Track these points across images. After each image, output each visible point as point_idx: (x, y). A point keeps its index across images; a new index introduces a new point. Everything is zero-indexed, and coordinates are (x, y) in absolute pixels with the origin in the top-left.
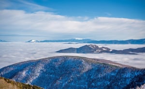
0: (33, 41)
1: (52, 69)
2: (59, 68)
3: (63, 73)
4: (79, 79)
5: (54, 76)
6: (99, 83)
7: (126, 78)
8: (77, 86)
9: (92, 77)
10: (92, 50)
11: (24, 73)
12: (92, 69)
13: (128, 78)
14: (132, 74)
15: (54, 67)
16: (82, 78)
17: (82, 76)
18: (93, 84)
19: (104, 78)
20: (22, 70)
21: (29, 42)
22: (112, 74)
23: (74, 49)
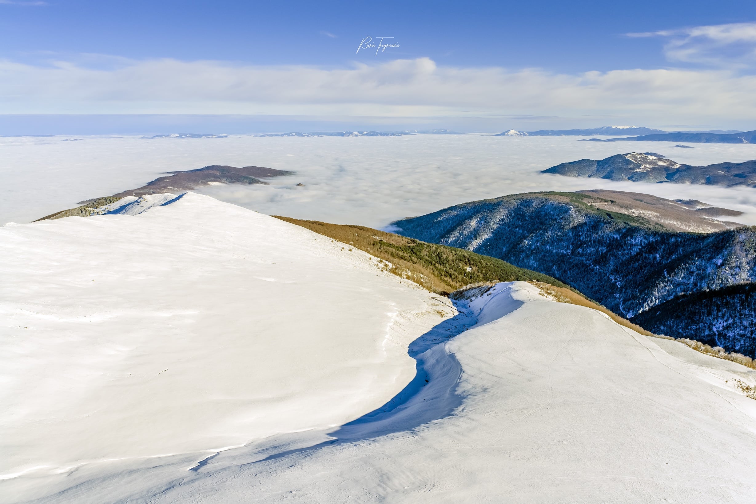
0: (512, 132)
1: (518, 219)
2: (531, 217)
3: (536, 226)
4: (560, 240)
5: (521, 231)
6: (589, 250)
7: (632, 245)
8: (554, 251)
9: (581, 238)
10: (632, 166)
11: (473, 223)
12: (586, 223)
13: (636, 245)
14: (645, 238)
15: (523, 215)
16: (564, 238)
17: (565, 234)
18: (580, 250)
19: (600, 242)
20: (470, 218)
21: (503, 134)
22: (615, 236)
23: (593, 161)
